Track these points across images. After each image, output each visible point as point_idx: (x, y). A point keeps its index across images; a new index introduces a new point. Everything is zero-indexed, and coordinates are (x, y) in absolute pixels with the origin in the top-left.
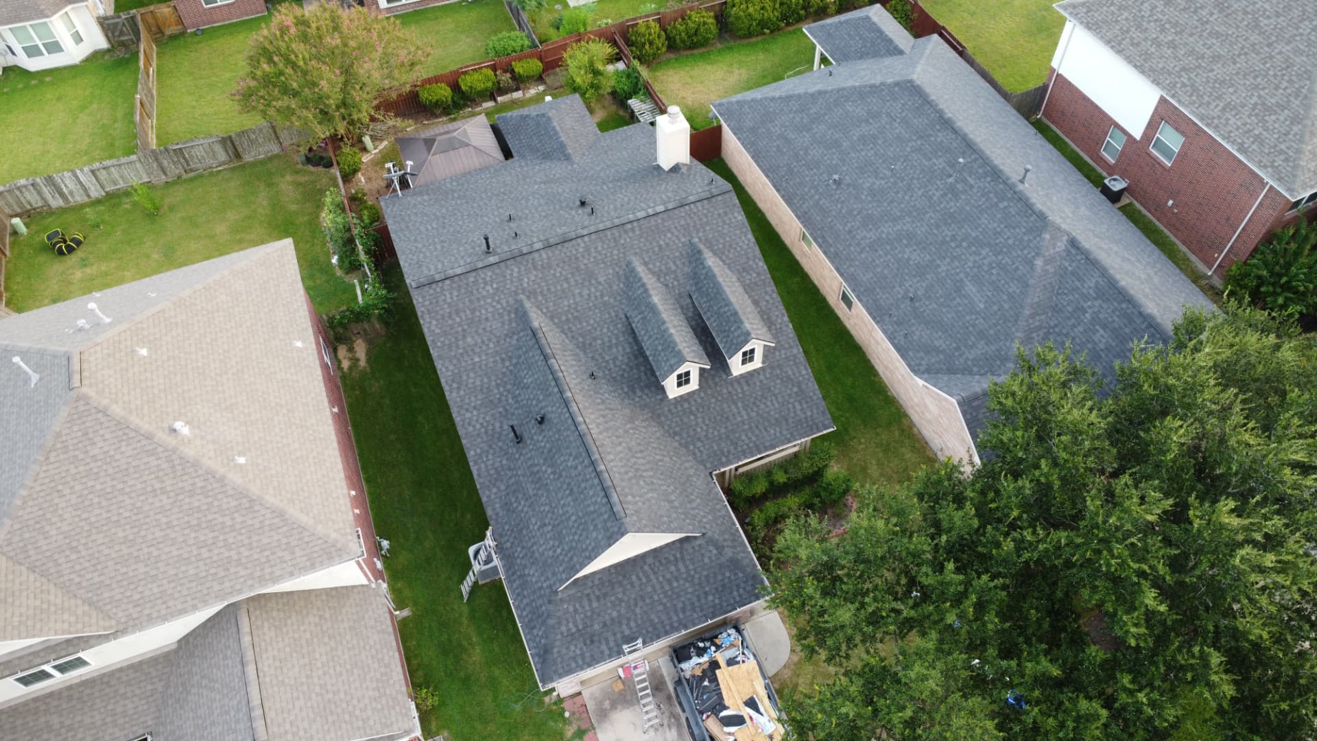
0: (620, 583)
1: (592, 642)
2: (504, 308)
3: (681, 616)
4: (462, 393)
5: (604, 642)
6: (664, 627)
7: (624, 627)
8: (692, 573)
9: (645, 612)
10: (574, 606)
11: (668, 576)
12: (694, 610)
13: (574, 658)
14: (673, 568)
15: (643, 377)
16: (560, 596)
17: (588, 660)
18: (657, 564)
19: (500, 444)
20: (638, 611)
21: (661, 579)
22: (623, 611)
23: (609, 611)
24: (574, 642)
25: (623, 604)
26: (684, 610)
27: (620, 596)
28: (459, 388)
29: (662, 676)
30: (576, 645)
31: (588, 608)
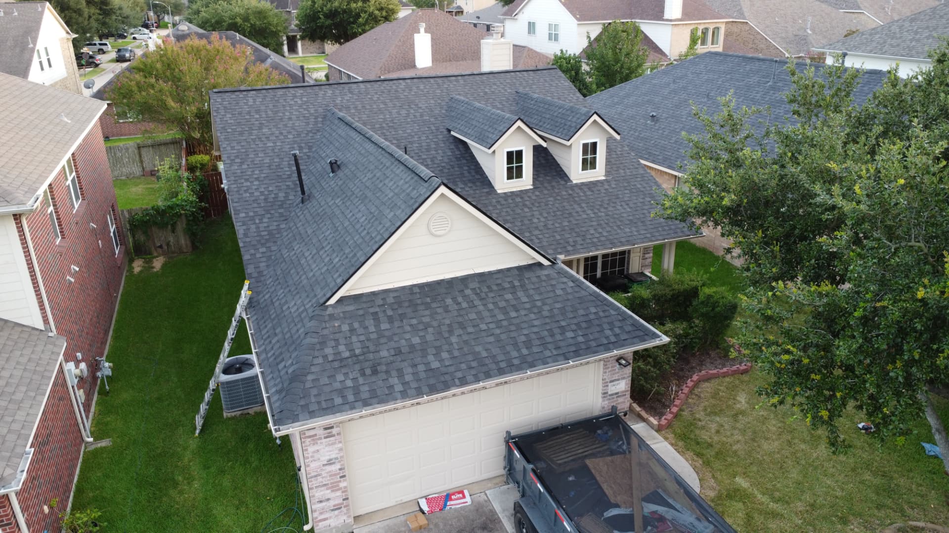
0: (427, 306)
1: (375, 372)
2: (311, 114)
3: (525, 351)
4: (245, 166)
5: (394, 373)
6: (497, 363)
7: (431, 358)
8: (539, 304)
9: (466, 342)
10: (350, 325)
11: (502, 304)
12: (544, 345)
13: (341, 392)
14: (509, 296)
15: (466, 174)
16: (330, 311)
17: (365, 396)
18: (485, 289)
19: (281, 211)
20: (454, 339)
21: (491, 306)
22: (430, 338)
23: (408, 336)
24: (344, 370)
25: (430, 330)
26: (528, 344)
27: (426, 320)
28: (242, 163)
29: (493, 512)
30: (346, 374)
31: (372, 329)
